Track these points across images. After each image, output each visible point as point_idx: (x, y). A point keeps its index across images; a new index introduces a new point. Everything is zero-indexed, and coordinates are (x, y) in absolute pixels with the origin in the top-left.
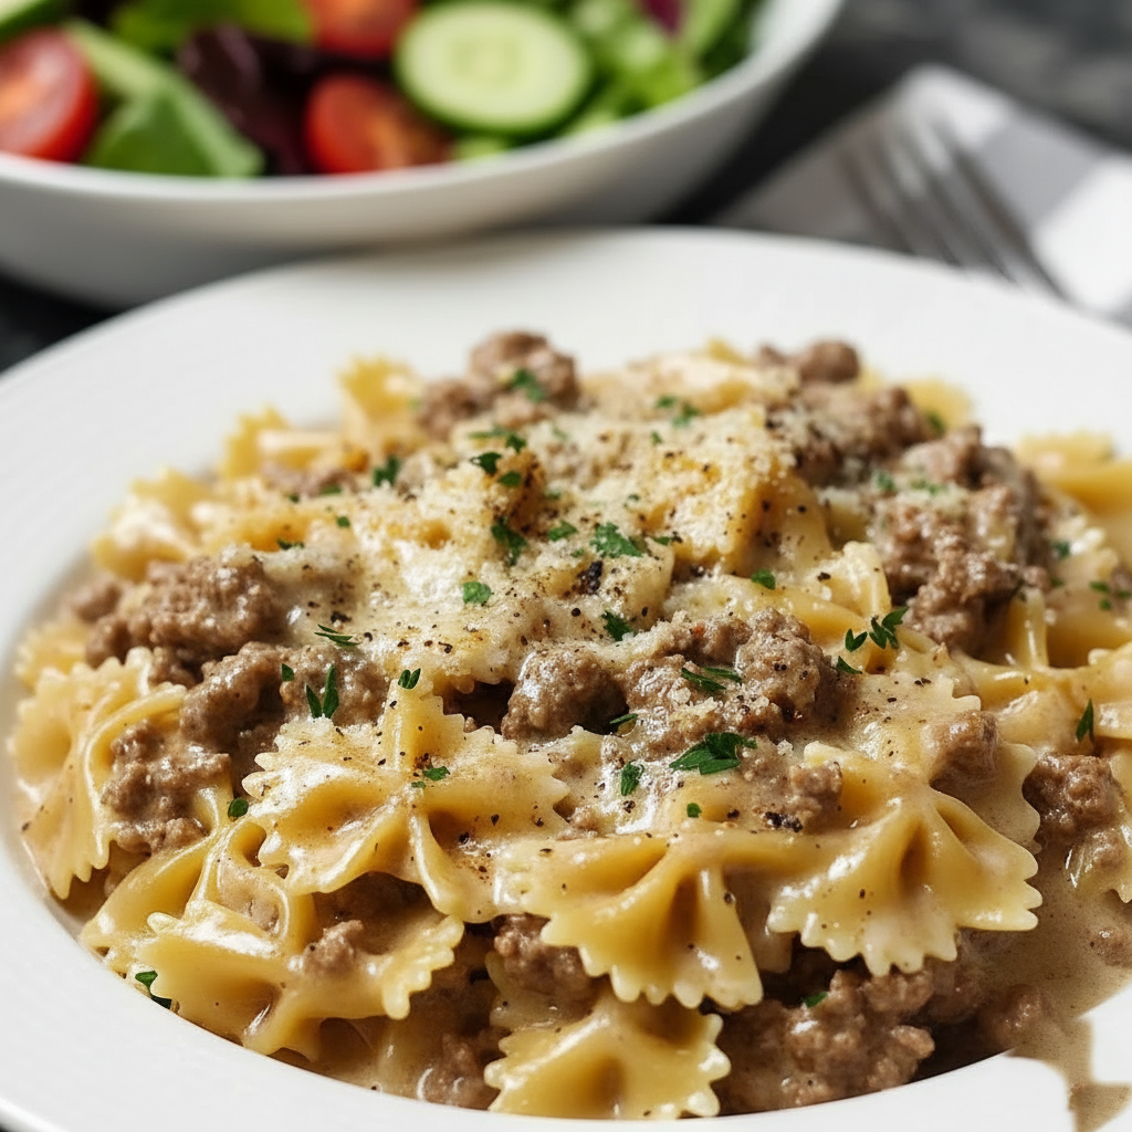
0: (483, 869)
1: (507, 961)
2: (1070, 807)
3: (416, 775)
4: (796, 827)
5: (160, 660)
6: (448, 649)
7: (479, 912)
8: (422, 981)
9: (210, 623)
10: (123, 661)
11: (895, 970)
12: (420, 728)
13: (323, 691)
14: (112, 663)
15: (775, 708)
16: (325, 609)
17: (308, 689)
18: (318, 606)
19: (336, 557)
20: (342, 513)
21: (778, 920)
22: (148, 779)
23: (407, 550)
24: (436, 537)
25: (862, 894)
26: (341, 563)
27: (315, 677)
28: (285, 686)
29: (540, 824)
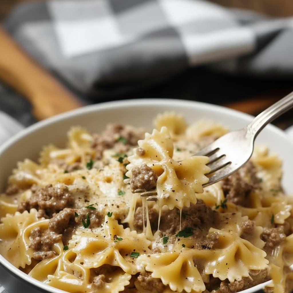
0: (133, 262)
1: (142, 283)
2: (272, 241)
3: (115, 240)
4: (209, 248)
5: (41, 213)
6: (118, 207)
7: (134, 272)
8: (122, 289)
9: (55, 204)
10: (29, 212)
11: (235, 280)
12: (114, 228)
13: (86, 220)
14: (26, 212)
15: (199, 220)
16: (83, 199)
17: (82, 220)
18: (81, 198)
19: (84, 186)
20: (83, 175)
21: (207, 271)
22: (42, 242)
23: (101, 183)
24: (109, 181)
25: (227, 264)
26: (85, 188)
27: (84, 216)
28: (76, 219)
29: (145, 251)
